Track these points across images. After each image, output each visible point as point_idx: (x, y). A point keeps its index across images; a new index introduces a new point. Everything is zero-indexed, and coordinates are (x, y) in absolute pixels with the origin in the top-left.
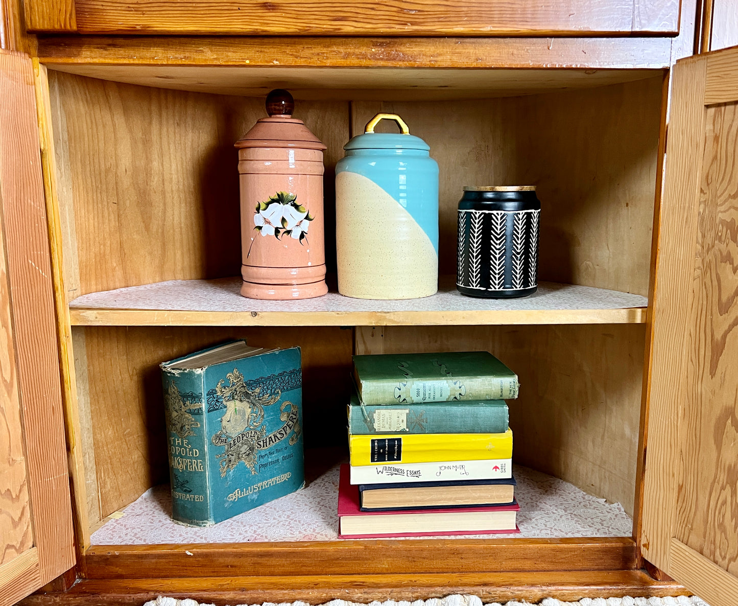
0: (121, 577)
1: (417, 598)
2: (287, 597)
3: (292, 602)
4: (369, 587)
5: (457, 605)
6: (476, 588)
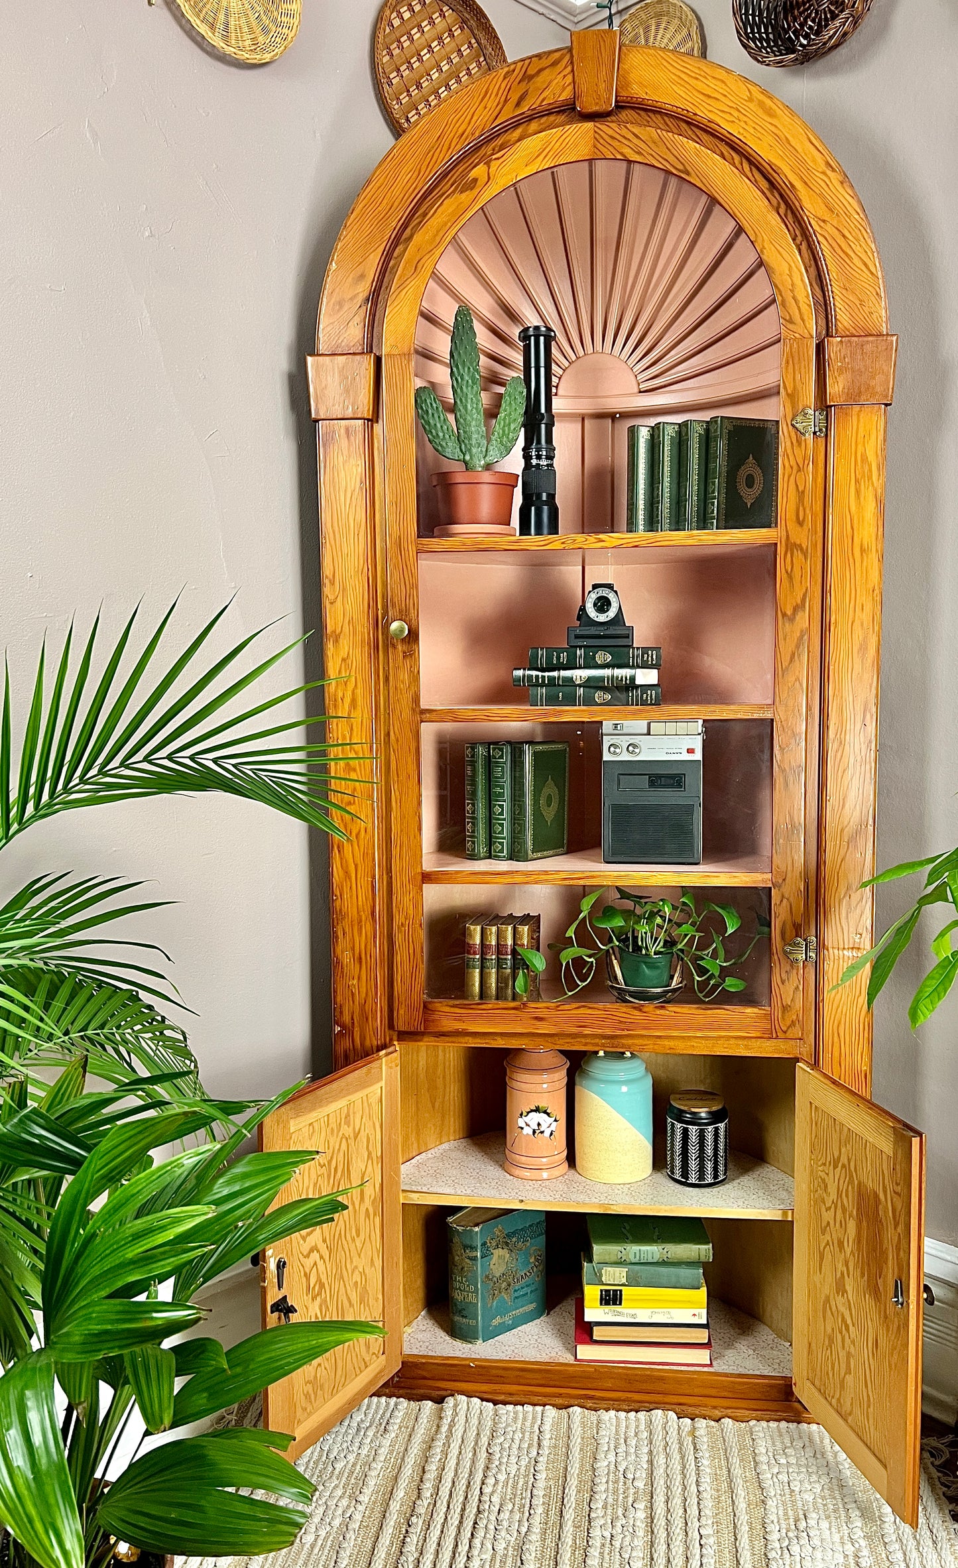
0: (425, 1378)
1: (631, 1410)
2: (540, 1402)
3: (544, 1406)
4: (597, 1399)
5: (659, 1417)
6: (673, 1406)
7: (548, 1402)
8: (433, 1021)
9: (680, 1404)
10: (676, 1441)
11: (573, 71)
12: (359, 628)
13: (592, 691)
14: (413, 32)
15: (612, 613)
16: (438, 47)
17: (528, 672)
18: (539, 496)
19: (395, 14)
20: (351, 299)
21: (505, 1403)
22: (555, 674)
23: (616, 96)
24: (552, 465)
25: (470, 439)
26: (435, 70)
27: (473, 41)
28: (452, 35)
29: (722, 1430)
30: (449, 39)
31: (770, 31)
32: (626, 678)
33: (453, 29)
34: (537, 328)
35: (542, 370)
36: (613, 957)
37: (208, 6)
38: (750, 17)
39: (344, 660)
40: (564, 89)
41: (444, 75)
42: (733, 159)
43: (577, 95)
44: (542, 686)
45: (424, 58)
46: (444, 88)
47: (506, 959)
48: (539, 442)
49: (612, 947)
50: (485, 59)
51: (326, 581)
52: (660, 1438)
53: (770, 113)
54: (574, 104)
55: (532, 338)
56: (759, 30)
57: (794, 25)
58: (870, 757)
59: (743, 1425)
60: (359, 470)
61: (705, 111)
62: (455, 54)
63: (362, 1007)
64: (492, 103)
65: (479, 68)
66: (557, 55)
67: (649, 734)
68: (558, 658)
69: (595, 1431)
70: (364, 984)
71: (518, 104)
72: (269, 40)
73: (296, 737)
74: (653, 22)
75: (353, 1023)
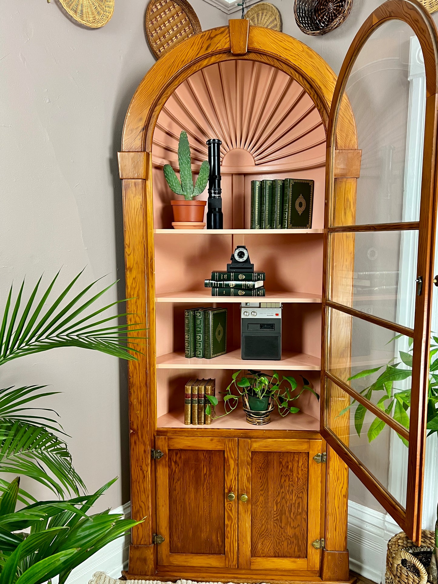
0: (168, 571)
2: (216, 581)
3: (218, 582)
4: (239, 579)
6: (269, 581)
11: (229, 36)
12: (140, 266)
13: (237, 290)
14: (162, 14)
15: (245, 258)
16: (172, 21)
17: (211, 281)
18: (215, 209)
19: (154, 7)
20: (137, 128)
21: (202, 581)
22: (222, 282)
23: (248, 47)
24: (220, 197)
25: (186, 186)
26: (171, 30)
27: (187, 18)
28: (178, 15)
30: (177, 17)
31: (309, 20)
32: (251, 285)
33: (178, 13)
34: (214, 140)
35: (216, 157)
36: (245, 398)
37: (74, 3)
38: (301, 14)
39: (134, 279)
40: (226, 43)
41: (175, 32)
42: (296, 75)
43: (231, 47)
44: (217, 287)
45: (167, 25)
46: (175, 38)
47: (201, 400)
48: (215, 187)
49: (245, 394)
50: (192, 26)
51: (127, 246)
53: (311, 57)
54: (230, 50)
55: (212, 144)
56: (305, 19)
57: (319, 18)
58: (349, 320)
60: (140, 200)
61: (284, 55)
62: (179, 23)
63: (142, 422)
64: (196, 48)
65: (189, 29)
66: (223, 29)
67: (260, 307)
68: (223, 277)
70: (142, 413)
71: (207, 49)
72: (100, 17)
73: (114, 323)
74: (260, 12)
75: (138, 429)
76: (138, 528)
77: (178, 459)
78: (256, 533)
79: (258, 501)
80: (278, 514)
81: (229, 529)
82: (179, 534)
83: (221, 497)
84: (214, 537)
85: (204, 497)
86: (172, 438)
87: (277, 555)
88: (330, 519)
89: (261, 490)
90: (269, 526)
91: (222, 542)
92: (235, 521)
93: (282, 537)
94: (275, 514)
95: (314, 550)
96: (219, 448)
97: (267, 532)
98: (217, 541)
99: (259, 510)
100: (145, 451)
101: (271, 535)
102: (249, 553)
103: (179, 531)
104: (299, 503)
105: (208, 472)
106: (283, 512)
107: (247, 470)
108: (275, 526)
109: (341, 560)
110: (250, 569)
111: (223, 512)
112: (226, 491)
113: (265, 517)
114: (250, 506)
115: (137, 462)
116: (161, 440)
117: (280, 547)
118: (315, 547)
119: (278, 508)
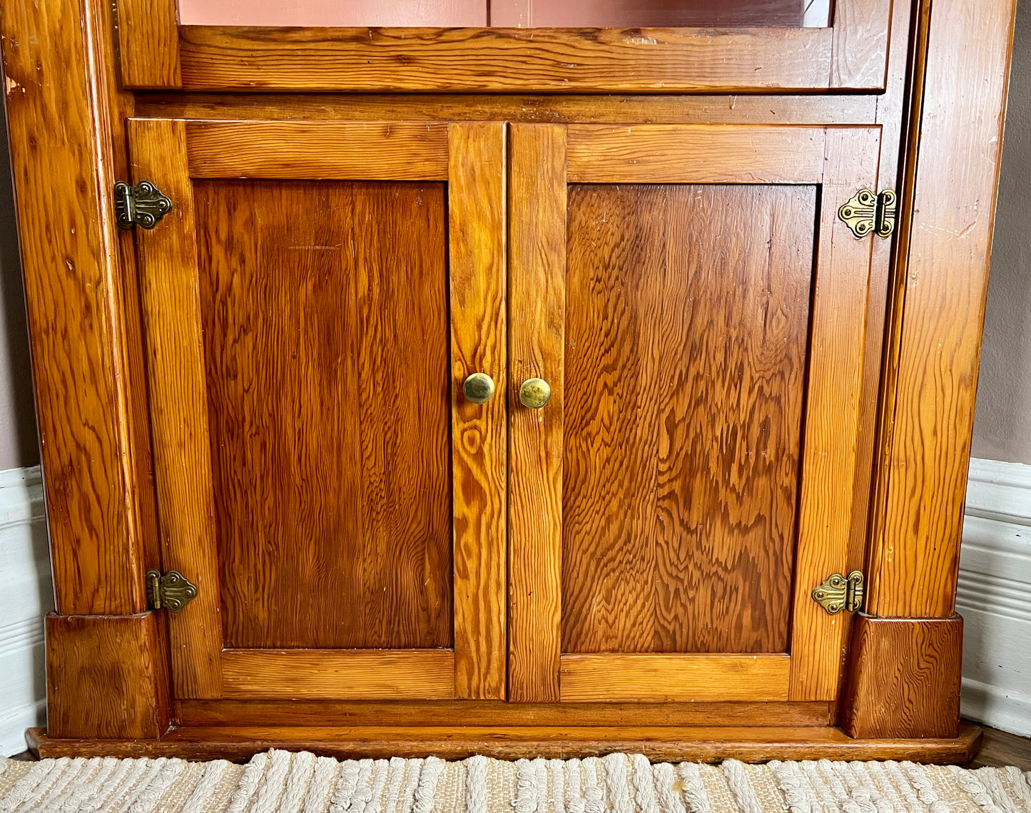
0: (221, 724)
1: (571, 756)
2: (418, 752)
3: (425, 758)
4: (511, 740)
5: (621, 766)
6: (637, 744)
7: (429, 749)
8: (200, 65)
9: (648, 740)
10: (654, 801)
21: (358, 756)
29: (728, 779)
52: (627, 798)
59: (760, 768)
63: (57, 36)
69: (512, 794)
75: (40, 73)
76: (78, 542)
77: (239, 228)
78: (584, 552)
79: (593, 418)
80: (674, 473)
81: (469, 537)
82: (260, 567)
83: (435, 404)
84: (408, 577)
85: (361, 405)
86: (206, 126)
87: (667, 643)
88: (897, 483)
89: (608, 369)
90: (637, 525)
91: (443, 597)
92: (497, 502)
93: (691, 567)
94: (660, 473)
95: (820, 617)
96: (423, 169)
97: (629, 546)
98: (422, 591)
99: (597, 455)
100: (82, 186)
101: (643, 559)
102: (551, 636)
103: (256, 555)
104: (765, 426)
105: (376, 289)
106: (699, 461)
107: (549, 272)
108: (661, 523)
109: (930, 651)
110: (557, 704)
111: (443, 468)
112: (457, 371)
113: (621, 485)
114: (558, 436)
115: (50, 242)
116: (153, 134)
117: (680, 610)
118: (825, 603)
119: (677, 446)
